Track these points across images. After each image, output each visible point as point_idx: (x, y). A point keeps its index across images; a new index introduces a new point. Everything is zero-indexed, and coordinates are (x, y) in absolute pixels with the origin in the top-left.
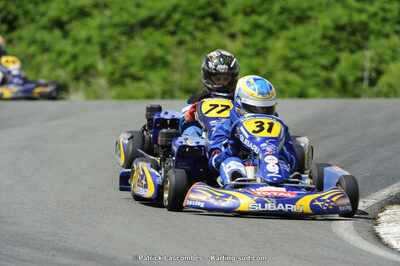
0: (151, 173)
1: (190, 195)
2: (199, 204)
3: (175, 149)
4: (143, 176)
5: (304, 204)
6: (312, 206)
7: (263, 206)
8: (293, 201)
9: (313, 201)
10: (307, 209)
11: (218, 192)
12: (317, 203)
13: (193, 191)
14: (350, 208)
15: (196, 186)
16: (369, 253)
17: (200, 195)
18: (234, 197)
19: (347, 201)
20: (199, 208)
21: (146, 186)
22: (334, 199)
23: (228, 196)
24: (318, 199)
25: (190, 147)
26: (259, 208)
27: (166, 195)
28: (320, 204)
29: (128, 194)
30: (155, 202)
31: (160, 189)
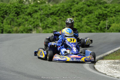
1: (54, 57)
3: (49, 46)
5: (83, 59)
7: (73, 60)
8: (80, 59)
9: (85, 59)
10: (84, 61)
11: (62, 56)
13: (55, 56)
14: (94, 60)
15: (56, 55)
16: (91, 72)
17: (57, 57)
18: (66, 58)
19: (93, 58)
20: (57, 60)
21: (42, 55)
22: (90, 58)
23: (64, 57)
24: (86, 58)
27: (48, 57)
30: (45, 59)
31: (46, 56)
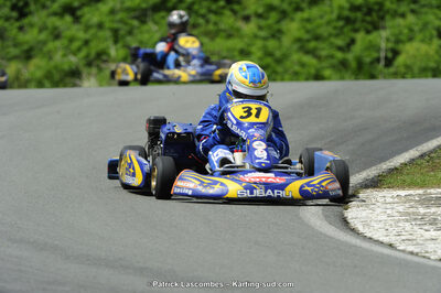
0: (138, 162)
1: (178, 183)
2: (186, 191)
3: (163, 136)
4: (131, 165)
5: (293, 189)
6: (301, 191)
7: (252, 193)
8: (282, 187)
9: (302, 186)
10: (297, 195)
11: (206, 179)
12: (307, 188)
13: (181, 179)
14: (340, 192)
15: (185, 173)
17: (188, 182)
18: (222, 184)
19: (337, 185)
20: (187, 195)
21: (134, 175)
22: (324, 184)
23: (216, 183)
24: (308, 184)
25: (179, 134)
26: (247, 194)
27: (154, 183)
28: (309, 189)
29: (117, 183)
30: (143, 190)
31: (147, 177)
